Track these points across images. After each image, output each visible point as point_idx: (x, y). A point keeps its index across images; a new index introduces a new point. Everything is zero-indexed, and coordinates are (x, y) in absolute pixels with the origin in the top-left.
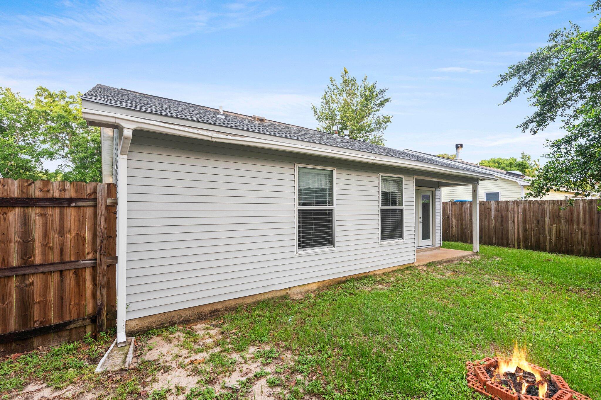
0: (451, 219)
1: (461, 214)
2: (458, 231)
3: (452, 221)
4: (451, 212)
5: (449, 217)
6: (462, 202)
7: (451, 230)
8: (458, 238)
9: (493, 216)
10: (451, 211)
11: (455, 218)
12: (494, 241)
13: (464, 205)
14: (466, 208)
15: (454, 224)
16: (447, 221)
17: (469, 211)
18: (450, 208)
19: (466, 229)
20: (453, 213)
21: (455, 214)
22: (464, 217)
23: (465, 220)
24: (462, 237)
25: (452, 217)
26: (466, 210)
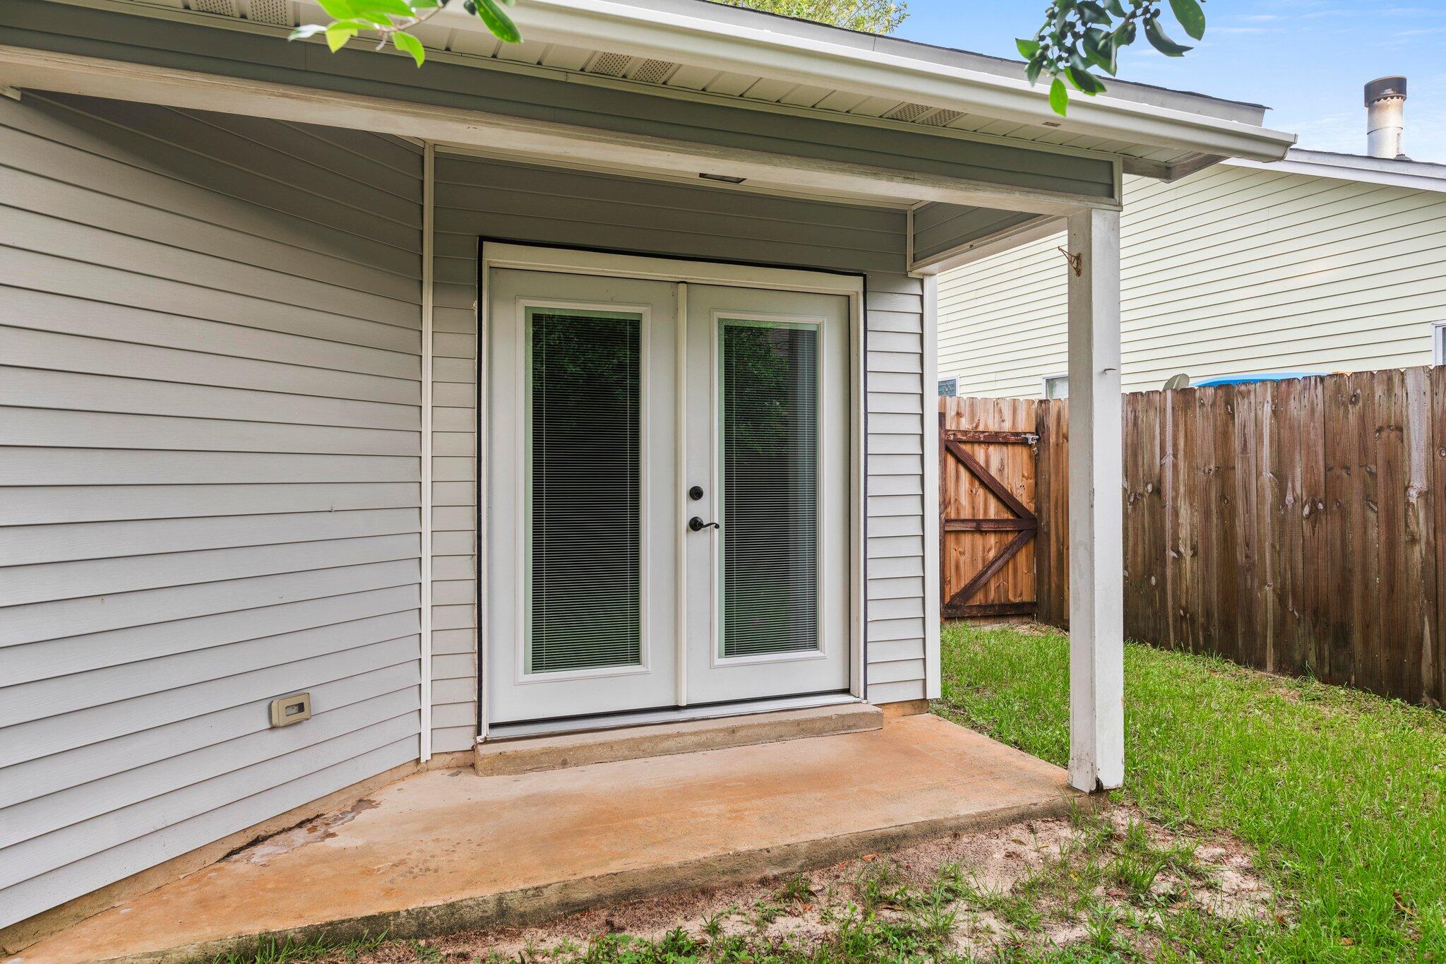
0: (1169, 504)
1: (1224, 471)
2: (1205, 580)
3: (1176, 513)
4: (1169, 460)
5: (1158, 491)
6: (1228, 391)
7: (1169, 572)
8: (1206, 629)
9: (1418, 483)
10: (1169, 450)
11: (1191, 492)
12: (1427, 674)
13: (1243, 411)
14: (1251, 428)
15: (1184, 533)
16: (1152, 514)
17: (1266, 451)
18: (1163, 427)
19: (1251, 568)
20: (1182, 465)
21: (1192, 468)
22: (1240, 493)
23: (1248, 511)
24: (1228, 626)
25: (1175, 489)
26: (1252, 444)
